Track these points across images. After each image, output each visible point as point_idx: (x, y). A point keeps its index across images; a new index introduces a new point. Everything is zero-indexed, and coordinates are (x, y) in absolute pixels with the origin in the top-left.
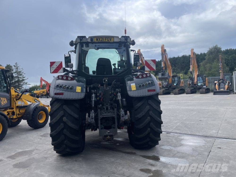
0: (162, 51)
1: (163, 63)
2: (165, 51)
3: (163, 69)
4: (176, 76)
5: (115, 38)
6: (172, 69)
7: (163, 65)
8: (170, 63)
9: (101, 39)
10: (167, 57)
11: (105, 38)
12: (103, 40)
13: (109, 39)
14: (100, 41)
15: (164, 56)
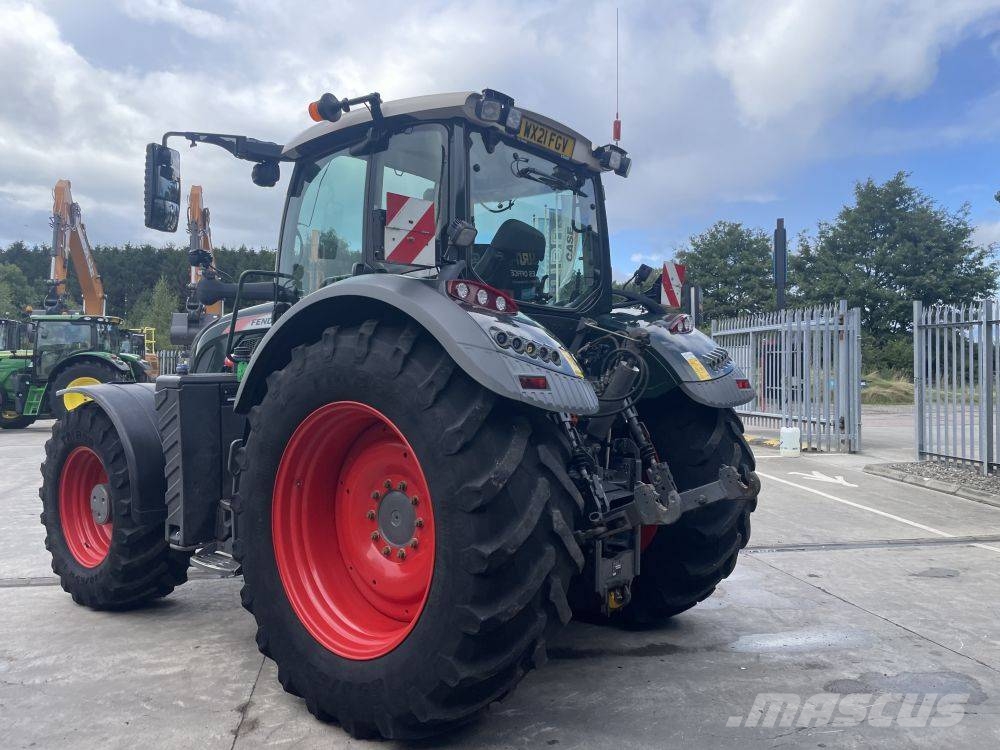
0: (56, 206)
1: (60, 267)
2: (73, 210)
3: (54, 290)
4: (124, 333)
5: (577, 143)
6: (104, 297)
7: (56, 272)
8: (100, 269)
9: (539, 134)
10: (83, 241)
11: (552, 134)
12: (543, 139)
13: (561, 142)
14: (532, 140)
15: (68, 234)
